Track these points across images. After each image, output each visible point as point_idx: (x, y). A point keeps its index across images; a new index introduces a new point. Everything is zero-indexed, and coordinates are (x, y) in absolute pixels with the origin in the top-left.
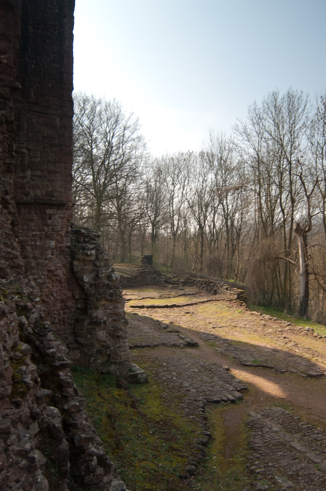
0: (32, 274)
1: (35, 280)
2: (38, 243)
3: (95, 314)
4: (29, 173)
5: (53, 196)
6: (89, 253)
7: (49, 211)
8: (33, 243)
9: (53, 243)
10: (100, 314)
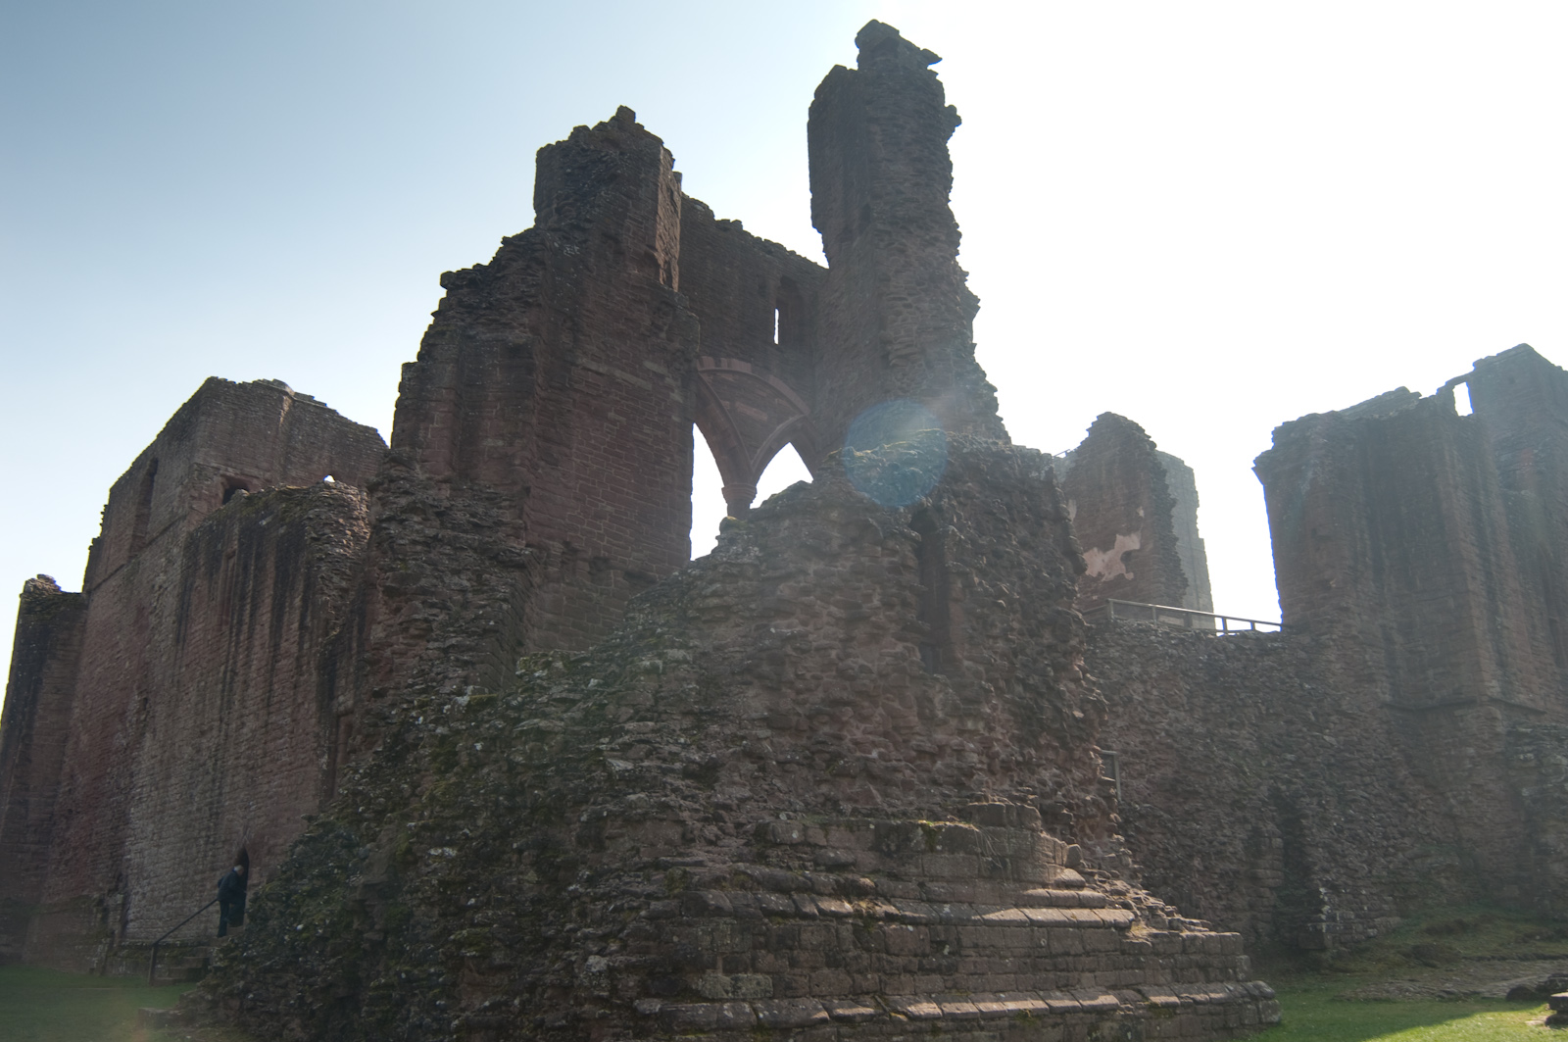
0: (1451, 791)
1: (1455, 797)
2: (1453, 753)
3: (1543, 840)
4: (1430, 673)
5: (1461, 694)
6: (1522, 757)
7: (1458, 712)
8: (1447, 753)
9: (1471, 751)
10: (1550, 838)
